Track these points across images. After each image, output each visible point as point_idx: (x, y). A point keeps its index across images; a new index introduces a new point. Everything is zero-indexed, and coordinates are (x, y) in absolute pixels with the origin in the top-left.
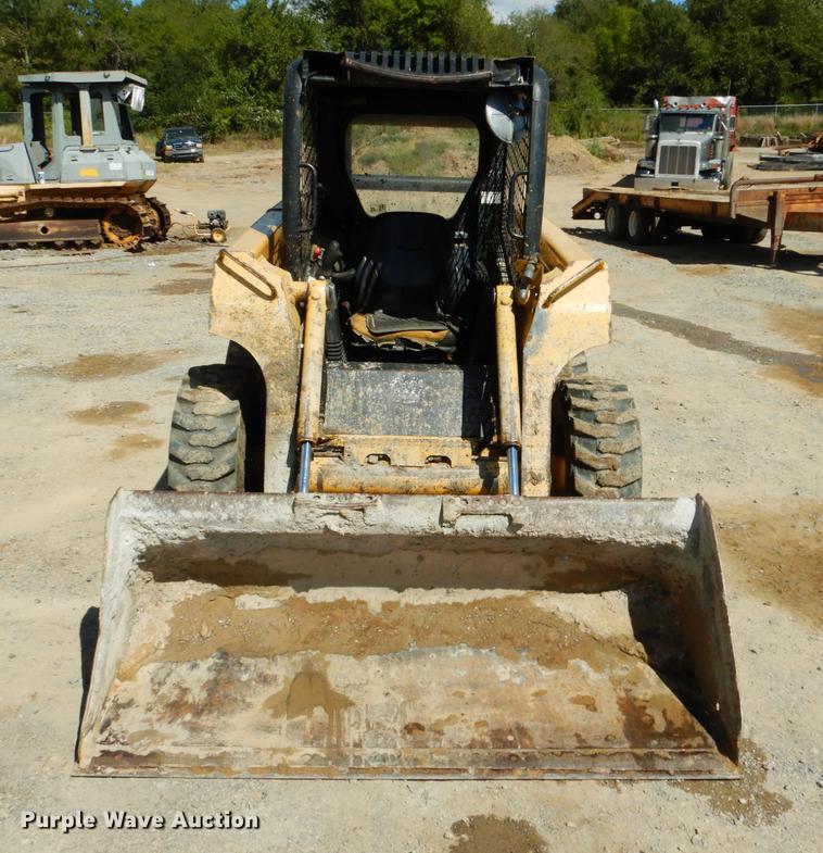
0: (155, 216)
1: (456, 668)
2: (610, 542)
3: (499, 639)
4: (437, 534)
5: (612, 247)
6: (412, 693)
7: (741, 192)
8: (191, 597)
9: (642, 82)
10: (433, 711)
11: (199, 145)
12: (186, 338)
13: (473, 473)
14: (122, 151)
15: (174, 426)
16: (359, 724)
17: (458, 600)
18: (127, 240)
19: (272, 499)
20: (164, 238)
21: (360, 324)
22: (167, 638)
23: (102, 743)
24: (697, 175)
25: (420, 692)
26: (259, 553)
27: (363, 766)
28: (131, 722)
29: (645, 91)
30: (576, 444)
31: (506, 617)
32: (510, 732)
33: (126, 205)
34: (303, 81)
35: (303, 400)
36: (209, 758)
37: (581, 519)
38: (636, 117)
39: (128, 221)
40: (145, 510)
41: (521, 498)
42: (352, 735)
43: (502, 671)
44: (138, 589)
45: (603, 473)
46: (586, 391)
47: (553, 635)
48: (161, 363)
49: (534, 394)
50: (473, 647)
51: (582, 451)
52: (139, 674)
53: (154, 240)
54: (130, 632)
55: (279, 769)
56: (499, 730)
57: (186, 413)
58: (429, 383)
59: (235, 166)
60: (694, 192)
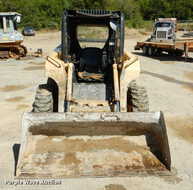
0: (23, 50)
1: (105, 153)
2: (141, 122)
3: (115, 147)
4: (100, 121)
5: (145, 57)
6: (95, 159)
7: (177, 43)
8: (41, 139)
9: (152, 14)
10: (100, 163)
11: (34, 31)
12: (33, 81)
13: (108, 108)
14: (14, 33)
15: (36, 98)
16: (83, 166)
17: (105, 138)
18: (16, 56)
19: (61, 114)
20: (25, 56)
21: (80, 74)
22: (35, 148)
23: (21, 171)
24: (167, 38)
25: (97, 159)
26: (57, 127)
27: (84, 175)
28: (28, 167)
29: (153, 17)
30: (133, 101)
31: (117, 142)
32: (118, 166)
33: (16, 47)
34: (66, 16)
35: (68, 91)
36: (47, 174)
37: (134, 117)
38: (151, 24)
39: (16, 51)
40: (30, 117)
41: (120, 112)
42: (81, 168)
43: (116, 154)
44: (28, 137)
45: (139, 108)
46: (135, 89)
47: (128, 146)
48: (28, 87)
49: (123, 89)
50: (109, 149)
51: (134, 102)
52: (29, 157)
53: (23, 56)
54: (26, 147)
55: (64, 176)
56: (115, 166)
57: (39, 95)
58: (97, 88)
59: (44, 37)
60: (166, 43)
